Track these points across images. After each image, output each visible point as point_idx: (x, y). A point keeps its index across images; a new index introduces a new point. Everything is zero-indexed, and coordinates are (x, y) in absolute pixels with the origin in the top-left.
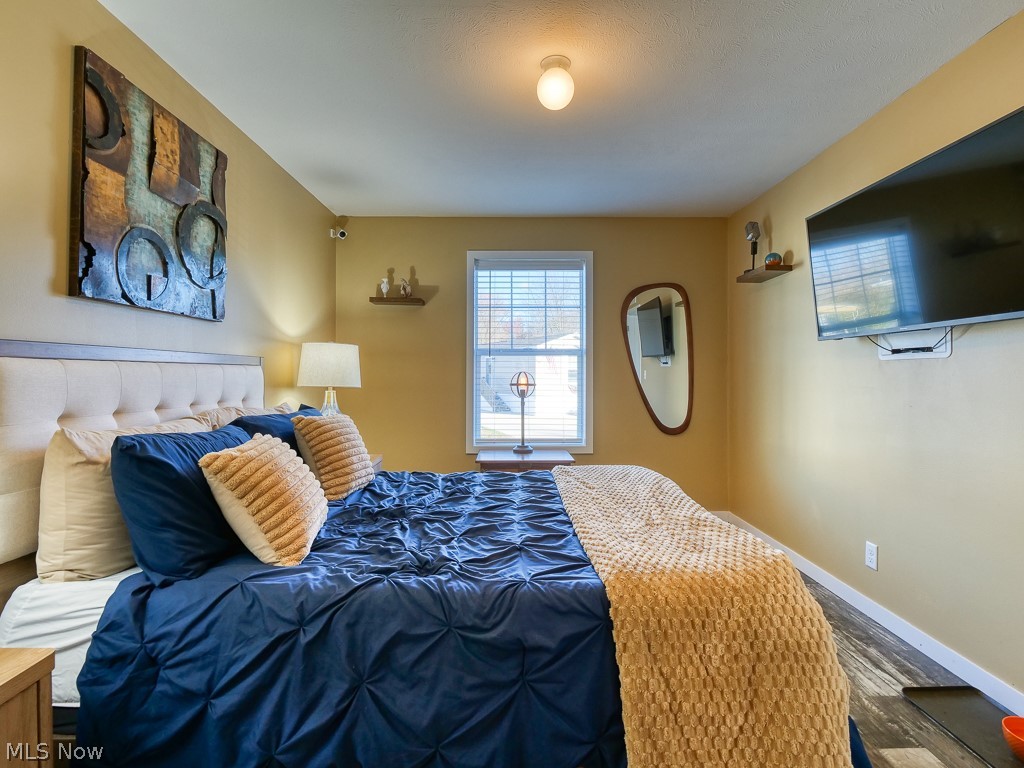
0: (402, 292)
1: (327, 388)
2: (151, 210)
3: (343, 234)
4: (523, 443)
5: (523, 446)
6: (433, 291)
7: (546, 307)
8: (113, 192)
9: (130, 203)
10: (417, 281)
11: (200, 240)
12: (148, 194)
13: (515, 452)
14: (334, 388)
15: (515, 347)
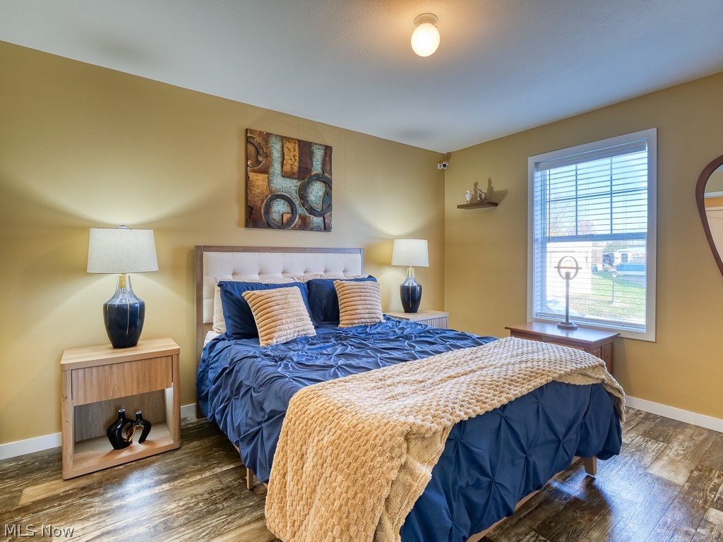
0: (479, 199)
1: (409, 267)
2: (284, 185)
3: (445, 166)
4: (567, 320)
5: (567, 323)
6: (503, 194)
7: (611, 194)
8: (262, 183)
9: (271, 185)
10: (492, 188)
11: (314, 193)
12: (282, 179)
13: (559, 327)
14: (413, 267)
15: (579, 234)
